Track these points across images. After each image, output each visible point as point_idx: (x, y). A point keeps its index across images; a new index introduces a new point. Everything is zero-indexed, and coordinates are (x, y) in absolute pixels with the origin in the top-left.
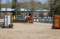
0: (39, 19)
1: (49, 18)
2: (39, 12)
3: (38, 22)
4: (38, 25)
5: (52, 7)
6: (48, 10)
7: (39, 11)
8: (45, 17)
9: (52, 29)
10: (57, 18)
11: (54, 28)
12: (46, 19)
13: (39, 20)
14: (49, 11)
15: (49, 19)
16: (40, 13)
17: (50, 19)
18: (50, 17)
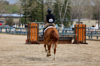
0: (6, 29)
1: (21, 27)
2: (5, 17)
3: (4, 33)
4: (4, 38)
5: (27, 11)
6: (20, 14)
7: (6, 15)
8: (15, 26)
9: (26, 43)
10: (34, 27)
11: (29, 42)
12: (16, 28)
13: (7, 31)
14: (22, 16)
15: (21, 29)
16: (7, 19)
17: (23, 29)
18: (23, 25)
